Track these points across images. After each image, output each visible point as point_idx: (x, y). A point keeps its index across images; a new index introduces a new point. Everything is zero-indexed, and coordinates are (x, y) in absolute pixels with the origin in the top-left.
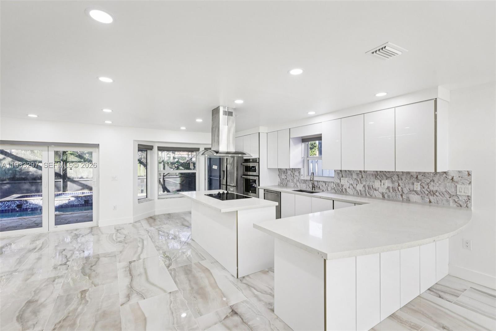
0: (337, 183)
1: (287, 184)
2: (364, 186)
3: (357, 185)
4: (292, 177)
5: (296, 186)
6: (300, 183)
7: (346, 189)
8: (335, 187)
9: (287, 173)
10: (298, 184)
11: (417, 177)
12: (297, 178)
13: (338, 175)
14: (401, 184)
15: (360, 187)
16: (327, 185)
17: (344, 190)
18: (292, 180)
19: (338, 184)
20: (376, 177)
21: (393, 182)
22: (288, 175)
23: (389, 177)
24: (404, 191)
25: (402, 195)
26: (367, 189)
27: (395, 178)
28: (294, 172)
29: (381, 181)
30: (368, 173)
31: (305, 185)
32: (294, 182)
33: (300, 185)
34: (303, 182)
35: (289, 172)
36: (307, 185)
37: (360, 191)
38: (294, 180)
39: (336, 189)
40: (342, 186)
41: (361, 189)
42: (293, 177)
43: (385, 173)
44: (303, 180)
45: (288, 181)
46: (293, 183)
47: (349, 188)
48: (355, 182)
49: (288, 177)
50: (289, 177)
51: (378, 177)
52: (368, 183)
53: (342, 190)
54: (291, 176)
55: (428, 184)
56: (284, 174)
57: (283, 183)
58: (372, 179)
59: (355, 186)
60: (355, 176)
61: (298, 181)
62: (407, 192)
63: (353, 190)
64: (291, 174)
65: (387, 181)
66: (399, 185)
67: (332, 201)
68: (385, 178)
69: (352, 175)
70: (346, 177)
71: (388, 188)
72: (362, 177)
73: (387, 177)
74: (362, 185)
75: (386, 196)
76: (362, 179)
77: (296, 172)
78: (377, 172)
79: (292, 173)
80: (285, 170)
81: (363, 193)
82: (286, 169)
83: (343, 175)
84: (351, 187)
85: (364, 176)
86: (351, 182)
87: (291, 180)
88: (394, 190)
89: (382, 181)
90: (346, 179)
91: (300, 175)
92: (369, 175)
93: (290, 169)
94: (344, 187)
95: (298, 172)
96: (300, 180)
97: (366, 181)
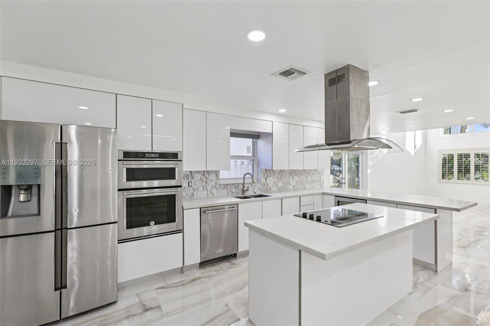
0: (263, 183)
1: (192, 194)
2: (283, 183)
3: (278, 182)
4: (204, 184)
5: (210, 194)
6: (218, 190)
7: (270, 188)
8: (261, 187)
9: (193, 178)
10: (214, 191)
11: (308, 173)
12: (213, 185)
13: (264, 175)
14: (302, 178)
15: (280, 184)
16: (253, 187)
18: (203, 186)
19: (264, 184)
21: (298, 177)
22: (195, 181)
25: (302, 185)
26: (285, 184)
27: (299, 174)
28: (207, 176)
30: (285, 171)
31: (226, 191)
32: (207, 190)
33: (218, 192)
34: (223, 187)
35: (197, 177)
36: (229, 191)
37: (281, 187)
38: (208, 187)
39: (262, 188)
40: (268, 185)
41: (281, 185)
42: (206, 181)
43: (295, 171)
44: (223, 185)
45: (194, 190)
46: (205, 192)
47: (273, 186)
48: (277, 180)
49: (195, 184)
50: (197, 184)
51: (291, 174)
52: (285, 180)
53: (267, 189)
54: (201, 181)
55: (312, 177)
56: (186, 181)
58: (288, 176)
59: (277, 183)
60: (277, 175)
61: (215, 187)
63: (276, 187)
64: (201, 179)
65: (296, 177)
66: (301, 180)
68: (295, 175)
69: (275, 174)
70: (271, 177)
71: (296, 182)
72: (282, 176)
74: (282, 182)
76: (282, 177)
77: (210, 175)
78: (290, 170)
79: (203, 177)
80: (189, 173)
81: (283, 188)
82: (191, 172)
83: (268, 175)
84: (274, 185)
85: (283, 174)
86: (274, 180)
87: (201, 188)
88: (299, 182)
89: (294, 177)
90: (271, 178)
91: (218, 178)
92: (286, 173)
93: (199, 172)
94: (269, 186)
95: (215, 175)
96: (217, 186)
97: (284, 178)
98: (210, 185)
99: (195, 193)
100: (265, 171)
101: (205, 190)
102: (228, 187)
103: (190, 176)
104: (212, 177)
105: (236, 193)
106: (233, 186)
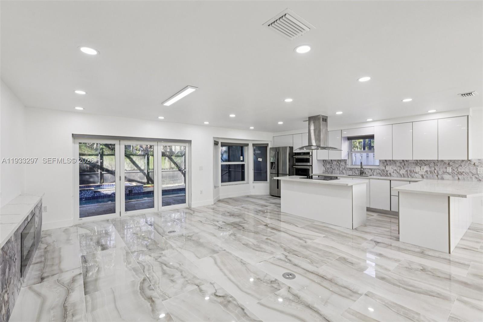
0: (382, 169)
1: (332, 172)
2: (407, 171)
3: (400, 170)
4: (338, 167)
5: (342, 173)
6: (346, 171)
7: (390, 174)
8: (380, 172)
9: (332, 163)
10: (344, 171)
11: (449, 164)
12: (343, 167)
13: (383, 163)
14: (436, 169)
15: (403, 172)
16: (372, 171)
17: (389, 174)
18: (337, 168)
19: (384, 171)
20: (416, 164)
21: (430, 167)
22: (333, 165)
23: (427, 164)
24: (439, 173)
25: (437, 176)
26: (409, 172)
27: (432, 165)
28: (340, 163)
29: (420, 167)
30: (409, 161)
31: (351, 172)
32: (340, 170)
33: (346, 172)
34: (349, 169)
35: (335, 163)
36: (353, 172)
37: (403, 174)
38: (340, 168)
39: (381, 174)
40: (387, 171)
41: (404, 173)
42: (339, 166)
43: (424, 161)
44: (349, 168)
45: (333, 169)
46: (339, 171)
47: (393, 172)
48: (399, 168)
49: (333, 167)
50: (334, 166)
51: (418, 164)
52: (410, 169)
53: (387, 174)
55: (457, 168)
56: (329, 164)
57: (328, 171)
58: (414, 166)
59: (398, 171)
60: (398, 164)
61: (344, 169)
62: (441, 173)
63: (397, 174)
65: (425, 167)
66: (435, 169)
67: (390, 181)
68: (424, 165)
69: (395, 163)
70: (391, 165)
71: (427, 171)
72: (405, 165)
73: (425, 164)
74: (405, 170)
75: (425, 177)
76: (404, 166)
78: (417, 160)
79: (337, 163)
80: (330, 161)
81: (406, 175)
82: (331, 160)
83: (388, 164)
84: (395, 171)
85: (406, 164)
86: (396, 168)
87: (336, 169)
88: (431, 172)
89: (422, 167)
90: (391, 167)
91: (346, 164)
92: (411, 163)
93: (335, 160)
94: (389, 172)
95: (344, 162)
96: (346, 169)
97: (408, 167)
98: (341, 168)
99: (333, 171)
100: (384, 161)
101: (339, 170)
102: (353, 170)
103: (331, 162)
104: (343, 163)
105: (358, 174)
106: (356, 169)
